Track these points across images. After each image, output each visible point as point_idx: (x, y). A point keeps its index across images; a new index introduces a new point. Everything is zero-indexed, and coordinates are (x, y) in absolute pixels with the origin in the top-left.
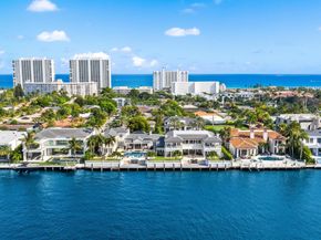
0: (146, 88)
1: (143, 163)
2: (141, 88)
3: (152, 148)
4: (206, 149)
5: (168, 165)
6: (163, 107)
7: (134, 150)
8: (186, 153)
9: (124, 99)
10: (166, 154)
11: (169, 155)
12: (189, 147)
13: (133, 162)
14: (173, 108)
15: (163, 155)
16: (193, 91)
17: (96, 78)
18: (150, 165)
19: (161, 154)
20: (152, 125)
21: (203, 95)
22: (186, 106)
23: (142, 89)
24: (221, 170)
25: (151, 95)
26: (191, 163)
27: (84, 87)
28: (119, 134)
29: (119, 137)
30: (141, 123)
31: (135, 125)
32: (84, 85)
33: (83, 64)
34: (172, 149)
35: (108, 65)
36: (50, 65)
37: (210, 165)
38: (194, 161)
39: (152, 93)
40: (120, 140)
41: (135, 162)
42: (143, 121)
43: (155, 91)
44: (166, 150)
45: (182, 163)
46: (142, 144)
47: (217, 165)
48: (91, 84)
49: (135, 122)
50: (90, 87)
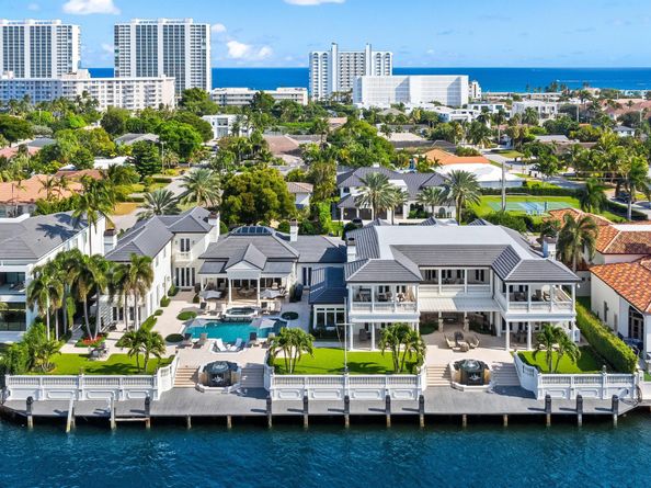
0: (291, 90)
1: (257, 381)
2: (280, 90)
3: (296, 295)
5: (365, 395)
6: (335, 139)
7: (228, 307)
9: (231, 118)
12: (443, 297)
13: (213, 378)
14: (363, 141)
16: (408, 100)
17: (175, 68)
19: (331, 329)
20: (303, 196)
21: (433, 109)
22: (396, 137)
23: (281, 93)
25: (304, 108)
26: (462, 383)
27: (142, 89)
28: (178, 237)
29: (179, 251)
30: (265, 190)
31: (244, 200)
32: (141, 84)
33: (146, 34)
34: (375, 312)
35: (204, 37)
36: (70, 38)
37: (548, 400)
38: (471, 374)
39: (305, 103)
40: (181, 259)
41: (221, 375)
42: (271, 183)
43: (314, 99)
44: (353, 316)
45: (423, 385)
46: (262, 280)
47: (579, 401)
48: (160, 81)
49: (245, 188)
50: (157, 88)
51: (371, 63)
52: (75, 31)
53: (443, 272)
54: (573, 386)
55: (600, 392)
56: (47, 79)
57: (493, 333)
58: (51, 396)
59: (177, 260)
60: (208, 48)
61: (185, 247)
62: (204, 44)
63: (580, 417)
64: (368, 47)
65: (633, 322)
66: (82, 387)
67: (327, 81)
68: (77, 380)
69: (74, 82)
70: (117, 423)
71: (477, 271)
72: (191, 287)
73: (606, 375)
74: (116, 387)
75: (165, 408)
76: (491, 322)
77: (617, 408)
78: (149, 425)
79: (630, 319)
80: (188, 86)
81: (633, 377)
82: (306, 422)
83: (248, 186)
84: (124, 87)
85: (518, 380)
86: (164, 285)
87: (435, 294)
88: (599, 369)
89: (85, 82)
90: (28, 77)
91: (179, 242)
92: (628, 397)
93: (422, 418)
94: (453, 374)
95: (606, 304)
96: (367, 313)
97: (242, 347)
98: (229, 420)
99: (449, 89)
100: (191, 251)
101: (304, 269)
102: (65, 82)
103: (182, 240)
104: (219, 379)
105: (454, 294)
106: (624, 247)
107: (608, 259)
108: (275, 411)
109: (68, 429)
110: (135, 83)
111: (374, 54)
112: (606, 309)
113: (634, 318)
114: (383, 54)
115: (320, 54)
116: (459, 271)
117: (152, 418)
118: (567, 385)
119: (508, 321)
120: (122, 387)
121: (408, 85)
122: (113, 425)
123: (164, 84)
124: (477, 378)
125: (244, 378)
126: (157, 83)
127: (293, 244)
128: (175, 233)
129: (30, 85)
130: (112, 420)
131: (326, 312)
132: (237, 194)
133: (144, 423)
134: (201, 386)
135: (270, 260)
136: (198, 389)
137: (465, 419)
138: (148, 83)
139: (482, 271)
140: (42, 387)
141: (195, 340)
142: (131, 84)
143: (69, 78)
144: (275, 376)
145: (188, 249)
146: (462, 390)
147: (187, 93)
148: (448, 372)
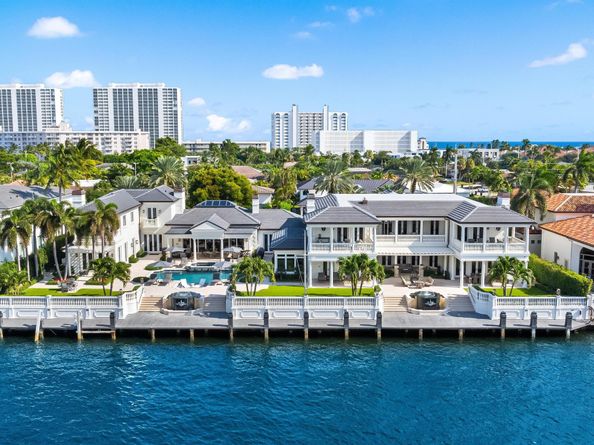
1: (219, 307)
4: (468, 253)
5: (324, 316)
7: (194, 262)
8: (389, 268)
10: (312, 273)
11: (323, 278)
12: (399, 246)
13: (176, 303)
15: (298, 278)
17: (149, 128)
18: (244, 316)
19: (291, 273)
24: (554, 335)
25: (267, 155)
26: (418, 308)
27: (119, 141)
28: (146, 206)
29: (146, 218)
30: (229, 183)
31: (209, 192)
32: (119, 137)
33: (122, 96)
34: (333, 252)
35: (176, 99)
36: (53, 100)
37: (503, 317)
38: (428, 300)
39: (268, 151)
40: (147, 225)
41: (184, 300)
42: (235, 179)
43: (276, 148)
44: (312, 256)
45: (381, 307)
46: (226, 241)
47: (534, 317)
48: (136, 134)
49: (210, 181)
50: (133, 140)
51: (328, 121)
52: (58, 94)
53: (400, 222)
54: (527, 307)
55: (553, 312)
56: (33, 132)
57: (447, 277)
58: (21, 315)
59: (144, 227)
60: (179, 109)
61: (152, 214)
62: (176, 105)
63: (534, 332)
64: (325, 108)
65: (583, 264)
66: (50, 306)
67: (288, 137)
68: (45, 300)
69: (58, 134)
70: (84, 335)
71: (432, 222)
72: (158, 251)
73: (560, 297)
74: (83, 307)
75: (129, 324)
76: (445, 269)
77: (570, 324)
78: (114, 337)
79: (581, 262)
80: (162, 135)
81: (586, 300)
82: (267, 336)
83: (214, 180)
84: (102, 139)
85: (472, 307)
86: (133, 246)
87: (392, 243)
88: (553, 292)
89: (67, 134)
90: (16, 129)
91: (146, 211)
92: (581, 317)
93: (379, 332)
94: (409, 302)
95: (556, 254)
96: (326, 252)
97: (205, 285)
98: (192, 333)
99: (400, 142)
100: (158, 218)
101: (266, 236)
102: (49, 134)
103: (149, 209)
104: (182, 304)
105: (410, 243)
106: (575, 207)
107: (558, 217)
108: (236, 325)
109: (37, 339)
110: (113, 136)
111: (331, 114)
112: (557, 257)
113: (584, 261)
114: (339, 114)
115: (282, 114)
116: (414, 222)
117: (118, 331)
118: (522, 307)
119: (462, 260)
120: (89, 307)
121: (362, 138)
122: (80, 337)
123: (139, 137)
124: (432, 303)
125: (207, 305)
126: (133, 136)
127: (255, 215)
128: (142, 202)
129: (17, 137)
130: (79, 332)
131: (286, 258)
132: (203, 187)
133: (109, 335)
134: (166, 310)
135: (232, 226)
136: (162, 312)
137: (421, 333)
138: (124, 136)
139: (437, 222)
140: (12, 306)
141: (160, 280)
142: (109, 136)
143: (53, 131)
144: (236, 297)
145: (155, 218)
146: (418, 313)
147: (160, 142)
148: (404, 301)
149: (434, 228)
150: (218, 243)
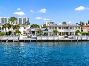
33: (21, 18)
53: (62, 27)
57: (69, 35)
59: (24, 30)
63: (82, 40)
66: (9, 37)
73: (86, 36)
77: (87, 39)
93: (59, 40)
96: (51, 31)
103: (24, 27)
104: (29, 37)
107: (85, 27)
109: (7, 41)
117: (19, 40)
118: (80, 37)
119: (71, 32)
122: (13, 41)
124: (67, 37)
125: (33, 38)
127: (40, 28)
137: (65, 40)
140: (3, 37)
144: (37, 36)
148: (63, 37)
149: (67, 28)
150: (35, 32)
